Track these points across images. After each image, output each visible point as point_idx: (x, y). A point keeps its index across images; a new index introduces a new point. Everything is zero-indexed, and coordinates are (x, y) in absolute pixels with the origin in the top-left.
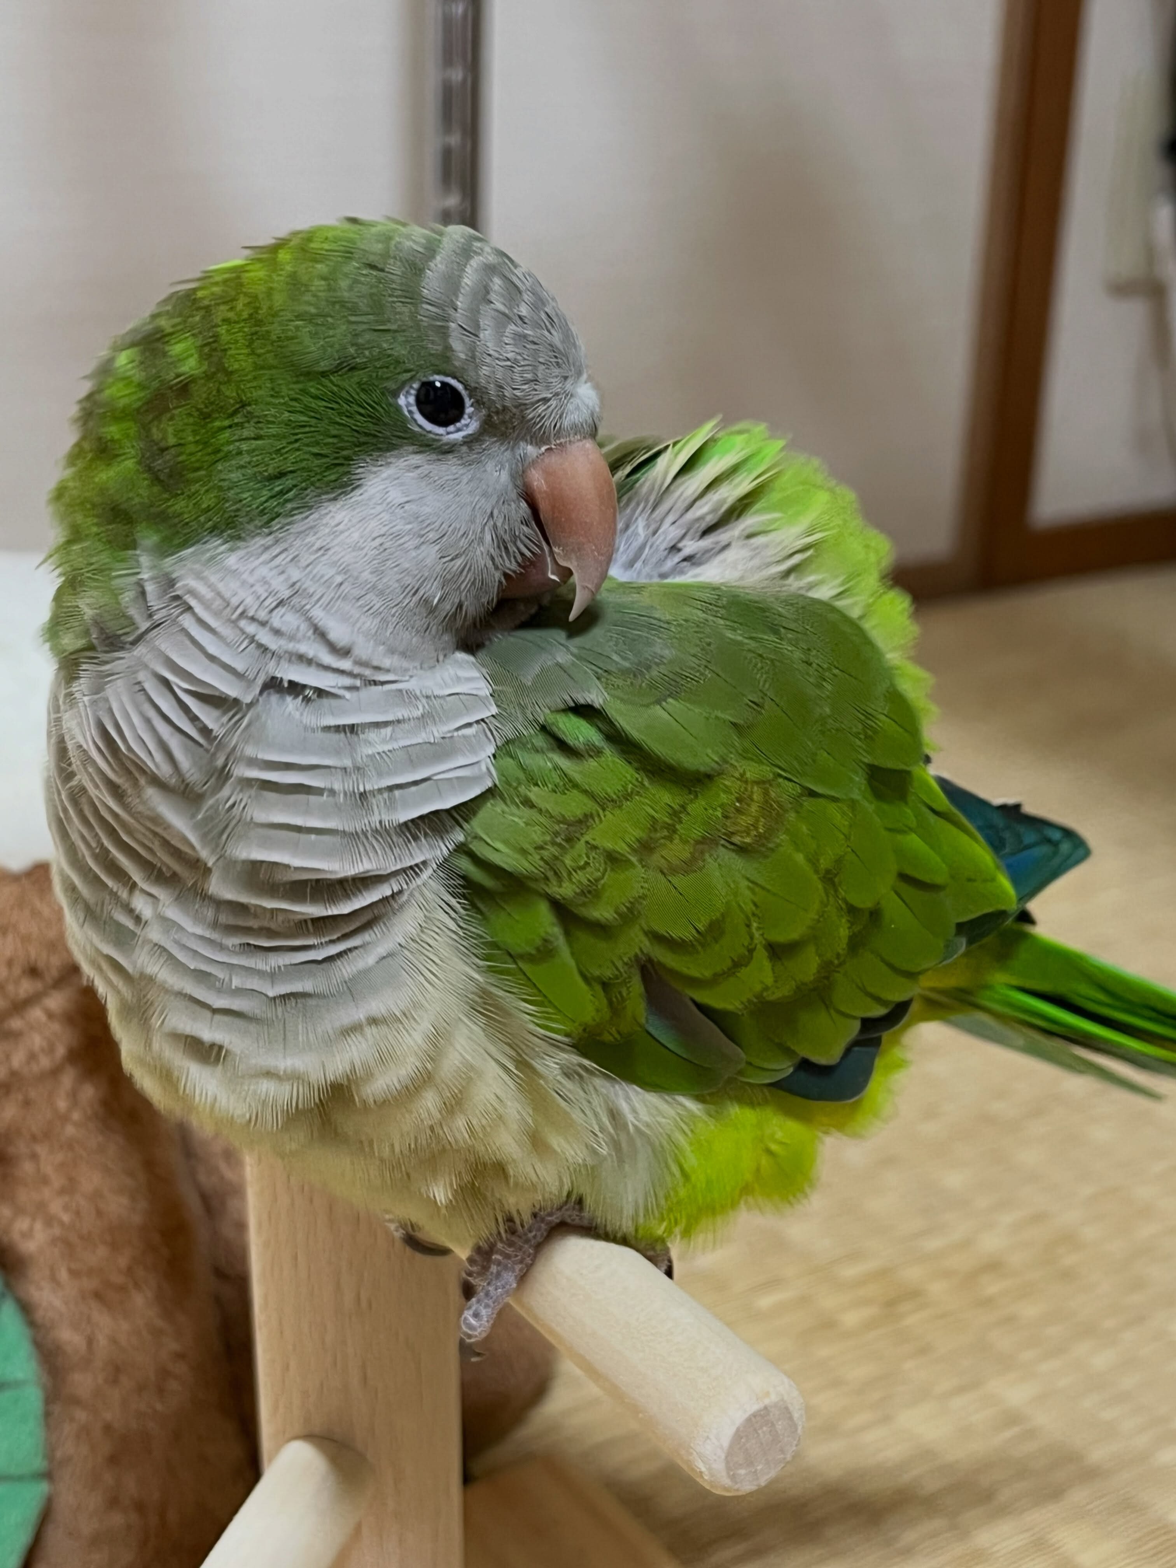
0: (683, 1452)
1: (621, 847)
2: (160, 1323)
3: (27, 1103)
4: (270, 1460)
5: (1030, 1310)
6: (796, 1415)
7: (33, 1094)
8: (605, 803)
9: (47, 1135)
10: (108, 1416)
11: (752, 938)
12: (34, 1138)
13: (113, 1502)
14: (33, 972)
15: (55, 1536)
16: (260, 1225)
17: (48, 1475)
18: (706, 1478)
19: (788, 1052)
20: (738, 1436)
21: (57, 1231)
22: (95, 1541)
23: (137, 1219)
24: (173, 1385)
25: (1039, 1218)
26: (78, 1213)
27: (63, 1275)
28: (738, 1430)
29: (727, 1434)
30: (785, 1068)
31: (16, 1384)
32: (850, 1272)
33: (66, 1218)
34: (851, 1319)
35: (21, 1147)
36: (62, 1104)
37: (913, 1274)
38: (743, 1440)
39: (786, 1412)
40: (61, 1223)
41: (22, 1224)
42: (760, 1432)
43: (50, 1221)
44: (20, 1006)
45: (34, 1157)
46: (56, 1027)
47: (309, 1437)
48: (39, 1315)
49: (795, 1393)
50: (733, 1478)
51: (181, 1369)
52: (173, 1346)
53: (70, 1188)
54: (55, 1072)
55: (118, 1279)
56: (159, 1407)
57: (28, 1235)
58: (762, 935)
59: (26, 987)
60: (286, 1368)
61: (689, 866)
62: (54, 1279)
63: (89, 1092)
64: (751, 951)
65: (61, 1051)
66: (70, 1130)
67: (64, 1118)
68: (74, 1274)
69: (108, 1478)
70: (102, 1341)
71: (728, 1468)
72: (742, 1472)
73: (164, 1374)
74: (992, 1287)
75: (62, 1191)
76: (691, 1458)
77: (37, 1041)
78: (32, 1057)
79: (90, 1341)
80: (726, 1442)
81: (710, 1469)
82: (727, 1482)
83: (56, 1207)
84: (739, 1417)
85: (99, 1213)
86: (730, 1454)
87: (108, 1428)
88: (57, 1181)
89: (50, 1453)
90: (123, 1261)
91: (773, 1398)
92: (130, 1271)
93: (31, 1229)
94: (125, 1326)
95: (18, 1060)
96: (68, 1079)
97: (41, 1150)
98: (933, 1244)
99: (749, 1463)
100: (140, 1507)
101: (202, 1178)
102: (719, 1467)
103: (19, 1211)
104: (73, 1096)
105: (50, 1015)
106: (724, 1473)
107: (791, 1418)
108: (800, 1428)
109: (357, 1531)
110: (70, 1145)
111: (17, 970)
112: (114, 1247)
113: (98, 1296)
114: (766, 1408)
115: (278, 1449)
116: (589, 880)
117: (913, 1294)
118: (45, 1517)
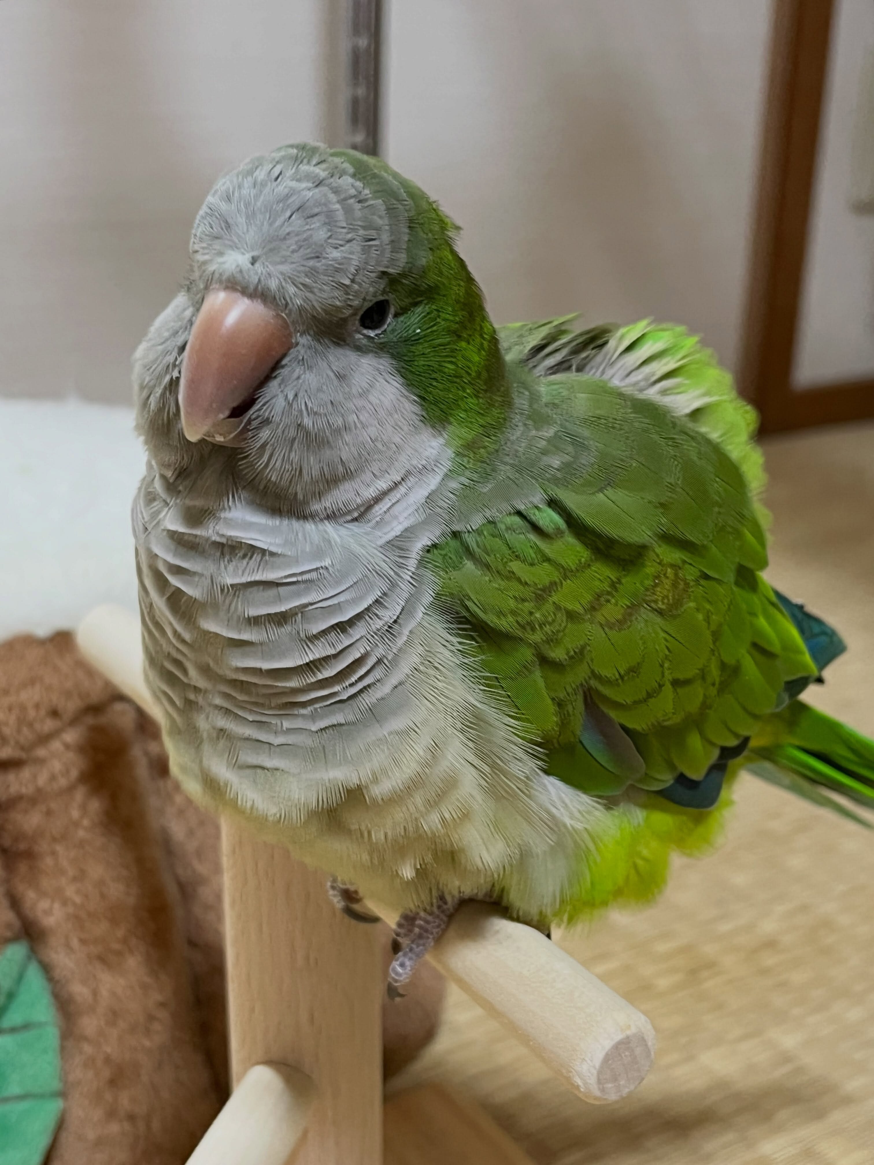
0: (564, 1071)
1: (577, 607)
2: (147, 980)
3: (49, 813)
4: (239, 1080)
5: (798, 977)
6: (650, 1044)
7: (53, 805)
8: (566, 573)
9: (63, 837)
10: (109, 1050)
11: (663, 676)
12: (54, 839)
13: (111, 1114)
14: (55, 713)
15: (67, 1139)
16: (233, 903)
17: (63, 1094)
18: (582, 1090)
19: (672, 766)
20: (607, 1059)
21: (71, 910)
22: (99, 1143)
23: (131, 901)
24: (157, 1026)
25: (804, 908)
26: (86, 896)
27: (75, 943)
28: (607, 1054)
29: (599, 1056)
30: (667, 779)
31: (39, 1025)
32: (662, 947)
33: (78, 900)
34: (663, 983)
35: (43, 846)
36: (75, 814)
37: (709, 950)
38: (610, 1062)
39: (642, 1040)
40: (74, 904)
41: (44, 904)
42: (623, 1055)
43: (65, 902)
44: (44, 739)
45: (54, 853)
46: (71, 756)
47: (269, 1062)
48: (57, 974)
49: (649, 1027)
50: (603, 1090)
51: (163, 1015)
52: (156, 996)
53: (81, 876)
54: (70, 789)
55: (116, 946)
56: (147, 1043)
57: (48, 912)
58: (671, 673)
59: (49, 725)
60: (252, 1010)
61: (621, 623)
62: (68, 946)
63: (95, 805)
64: (661, 686)
65: (74, 773)
66: (81, 833)
67: (77, 824)
68: (83, 941)
69: (108, 1096)
70: (104, 992)
71: (599, 1081)
72: (610, 1085)
73: (151, 1018)
74: (769, 960)
75: (75, 879)
76: (571, 1074)
77: (57, 766)
78: (53, 778)
79: (95, 993)
80: (597, 1063)
81: (585, 1083)
82: (597, 1093)
83: (70, 891)
84: (608, 1044)
85: (103, 896)
86: (600, 1072)
87: (108, 1060)
88: (71, 872)
89: (64, 1075)
90: (120, 933)
91: (633, 1030)
92: (125, 941)
93: (51, 908)
94: (122, 981)
95: (42, 780)
96: (80, 794)
97: (59, 848)
98: (724, 927)
99: (615, 1079)
100: (131, 1118)
101: (180, 871)
102: (592, 1081)
103: (43, 894)
104: (83, 807)
105: (67, 746)
106: (596, 1086)
107: (646, 1045)
108: (652, 1053)
109: (305, 1134)
110: (81, 844)
111: (43, 712)
112: (114, 922)
113: (102, 959)
114: (628, 1037)
115: (245, 1071)
116: (553, 632)
117: (711, 965)
118: (60, 1126)
